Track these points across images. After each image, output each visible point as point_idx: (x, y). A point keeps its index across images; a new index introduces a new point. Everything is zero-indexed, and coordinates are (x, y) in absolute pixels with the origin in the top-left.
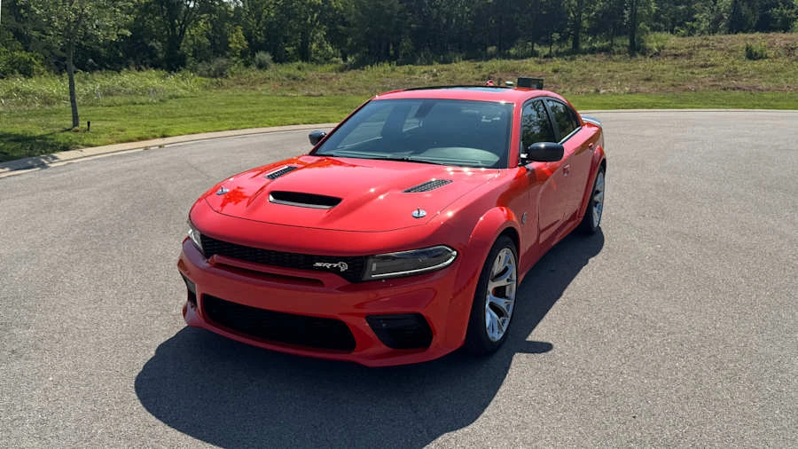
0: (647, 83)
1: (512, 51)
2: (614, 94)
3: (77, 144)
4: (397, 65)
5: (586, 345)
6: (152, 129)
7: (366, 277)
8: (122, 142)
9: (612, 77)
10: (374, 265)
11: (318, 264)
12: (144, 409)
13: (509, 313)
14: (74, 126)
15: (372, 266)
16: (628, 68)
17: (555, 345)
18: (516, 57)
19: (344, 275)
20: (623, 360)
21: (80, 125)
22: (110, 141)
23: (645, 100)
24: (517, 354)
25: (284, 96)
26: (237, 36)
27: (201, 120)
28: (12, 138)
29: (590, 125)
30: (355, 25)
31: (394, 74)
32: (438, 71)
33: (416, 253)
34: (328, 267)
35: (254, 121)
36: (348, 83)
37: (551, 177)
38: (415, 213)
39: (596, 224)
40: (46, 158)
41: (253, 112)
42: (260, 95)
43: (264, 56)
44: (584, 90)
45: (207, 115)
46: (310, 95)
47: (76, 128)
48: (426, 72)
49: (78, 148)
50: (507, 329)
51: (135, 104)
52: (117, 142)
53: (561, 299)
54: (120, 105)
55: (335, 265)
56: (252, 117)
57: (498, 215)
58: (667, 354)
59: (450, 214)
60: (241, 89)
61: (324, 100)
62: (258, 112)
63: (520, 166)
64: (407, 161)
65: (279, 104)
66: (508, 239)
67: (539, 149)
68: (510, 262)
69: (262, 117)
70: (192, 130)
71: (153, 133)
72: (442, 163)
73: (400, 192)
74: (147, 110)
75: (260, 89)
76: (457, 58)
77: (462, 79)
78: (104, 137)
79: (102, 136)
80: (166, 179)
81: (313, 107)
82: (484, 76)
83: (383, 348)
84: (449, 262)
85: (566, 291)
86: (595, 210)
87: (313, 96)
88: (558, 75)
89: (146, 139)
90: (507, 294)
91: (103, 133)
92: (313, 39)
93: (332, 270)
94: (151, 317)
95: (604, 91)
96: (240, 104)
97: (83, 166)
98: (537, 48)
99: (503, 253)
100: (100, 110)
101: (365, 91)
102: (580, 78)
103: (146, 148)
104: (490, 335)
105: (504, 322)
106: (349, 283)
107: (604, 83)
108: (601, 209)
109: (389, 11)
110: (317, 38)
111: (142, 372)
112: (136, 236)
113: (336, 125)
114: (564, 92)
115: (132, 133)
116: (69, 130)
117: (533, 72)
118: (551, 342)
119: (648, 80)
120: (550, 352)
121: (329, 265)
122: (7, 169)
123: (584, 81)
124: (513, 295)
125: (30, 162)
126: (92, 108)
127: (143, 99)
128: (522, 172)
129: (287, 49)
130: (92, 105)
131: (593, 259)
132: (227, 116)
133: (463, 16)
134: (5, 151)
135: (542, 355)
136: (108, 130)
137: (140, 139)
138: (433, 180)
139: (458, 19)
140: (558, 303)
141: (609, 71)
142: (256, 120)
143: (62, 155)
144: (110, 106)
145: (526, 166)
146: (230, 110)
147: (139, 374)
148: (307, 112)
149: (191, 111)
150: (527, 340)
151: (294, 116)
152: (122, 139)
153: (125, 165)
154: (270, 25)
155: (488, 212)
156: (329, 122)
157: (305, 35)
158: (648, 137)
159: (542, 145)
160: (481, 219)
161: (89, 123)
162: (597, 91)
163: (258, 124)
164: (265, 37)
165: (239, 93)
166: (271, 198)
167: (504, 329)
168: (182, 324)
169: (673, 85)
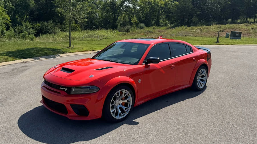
1: (239, 21)
4: (188, 26)
6: (91, 48)
7: (72, 93)
8: (80, 52)
10: (73, 90)
11: (61, 88)
13: (127, 112)
18: (239, 23)
19: (66, 92)
26: (134, 19)
28: (52, 49)
30: (175, 13)
31: (186, 30)
32: (203, 28)
33: (85, 87)
40: (56, 56)
43: (142, 25)
47: (70, 47)
48: (198, 29)
49: (67, 53)
50: (125, 117)
51: (92, 40)
52: (79, 52)
54: (88, 40)
60: (131, 36)
74: (94, 42)
75: (137, 35)
76: (213, 24)
78: (76, 50)
83: (75, 114)
90: (128, 106)
92: (161, 18)
98: (249, 20)
100: (81, 42)
103: (86, 54)
105: (125, 114)
106: (67, 94)
109: (187, 8)
110: (162, 18)
116: (67, 48)
121: (63, 89)
122: (45, 58)
124: (130, 107)
125: (52, 57)
127: (96, 39)
129: (152, 22)
131: (188, 99)
133: (217, 9)
134: (47, 53)
136: (79, 48)
137: (86, 51)
139: (215, 9)
140: (156, 112)
143: (61, 55)
144: (85, 41)
154: (147, 14)
157: (158, 17)
161: (73, 46)
164: (145, 18)
166: (62, 69)
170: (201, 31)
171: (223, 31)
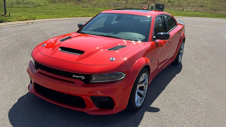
0: (201, 8)
2: (189, 11)
3: (5, 21)
5: (172, 110)
6: (30, 16)
7: (91, 82)
9: (189, 5)
11: (74, 76)
12: (10, 123)
13: (144, 96)
14: (5, 14)
15: (93, 78)
16: (195, 2)
17: (161, 110)
19: (83, 80)
20: (186, 118)
21: (7, 14)
22: (16, 20)
23: (200, 14)
24: (146, 112)
25: (75, 7)
27: (47, 14)
29: (180, 24)
33: (110, 75)
34: (77, 77)
35: (64, 15)
36: (97, 3)
37: (164, 45)
38: (111, 59)
39: (180, 61)
41: (64, 12)
42: (67, 6)
44: (179, 9)
45: (49, 12)
46: (83, 7)
47: (6, 15)
49: (5, 22)
50: (143, 102)
51: (26, 7)
52: (18, 21)
53: (164, 90)
55: (80, 77)
56: (63, 14)
57: (143, 60)
58: (203, 116)
59: (126, 59)
60: (61, 4)
61: (88, 9)
62: (66, 12)
63: (152, 41)
64: (111, 37)
65: (73, 10)
66: (146, 69)
67: (160, 35)
68: (146, 78)
69: (67, 14)
70: (43, 18)
71: (30, 18)
72: (124, 38)
73: (106, 50)
74: (29, 10)
75: (67, 4)
77: (136, 3)
78: (14, 19)
79: (13, 18)
80: (32, 35)
81: (84, 11)
82: (144, 2)
83: (96, 108)
84: (122, 78)
85: (166, 87)
86: (180, 56)
87: (85, 7)
88: (170, 3)
89: (28, 20)
90: (144, 89)
91: (14, 17)
93: (79, 78)
94: (19, 86)
95: (186, 10)
96: (60, 9)
97: (6, 28)
99: (144, 75)
100: (14, 9)
101: (102, 6)
102: (178, 5)
103: (27, 23)
104: (137, 104)
105: (142, 99)
106: (85, 84)
107: (186, 7)
108: (182, 55)
111: (12, 108)
112: (19, 55)
113: (92, 18)
114: (172, 9)
115: (24, 18)
116: (3, 16)
117: (161, 2)
118: (159, 108)
119: (202, 7)
120: (159, 112)
123: (179, 6)
124: (146, 90)
126: (12, 8)
127: (29, 6)
128: (154, 43)
130: (12, 7)
131: (178, 74)
132: (55, 13)
135: (156, 113)
136: (16, 16)
137: (26, 20)
138: (120, 45)
140: (163, 92)
141: (188, 3)
142: (65, 15)
144: (18, 8)
145: (155, 41)
146: (57, 11)
147: (11, 109)
148: (82, 13)
149: (44, 11)
150: (150, 106)
151: (77, 14)
152: (20, 20)
153: (20, 29)
155: (139, 59)
156: (89, 17)
158: (200, 28)
159: (162, 33)
160: (136, 61)
161: (10, 14)
162: (183, 10)
163: (65, 16)
165: (61, 5)
166: (60, 49)
167: (142, 102)
168: (27, 91)
169: (211, 9)
170: (127, 2)
171: (146, 3)
